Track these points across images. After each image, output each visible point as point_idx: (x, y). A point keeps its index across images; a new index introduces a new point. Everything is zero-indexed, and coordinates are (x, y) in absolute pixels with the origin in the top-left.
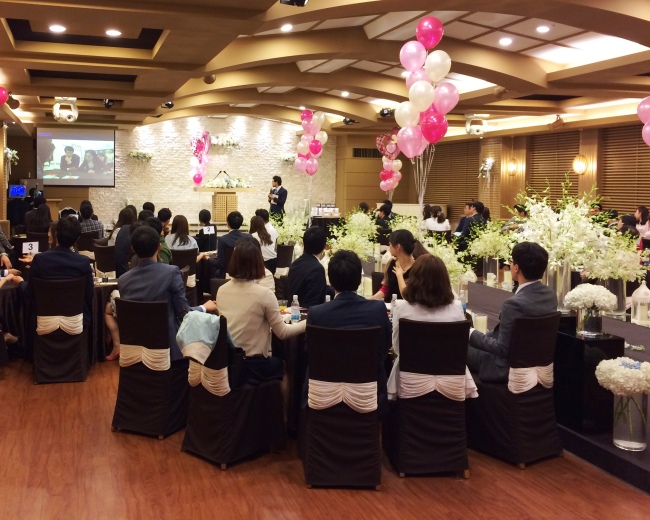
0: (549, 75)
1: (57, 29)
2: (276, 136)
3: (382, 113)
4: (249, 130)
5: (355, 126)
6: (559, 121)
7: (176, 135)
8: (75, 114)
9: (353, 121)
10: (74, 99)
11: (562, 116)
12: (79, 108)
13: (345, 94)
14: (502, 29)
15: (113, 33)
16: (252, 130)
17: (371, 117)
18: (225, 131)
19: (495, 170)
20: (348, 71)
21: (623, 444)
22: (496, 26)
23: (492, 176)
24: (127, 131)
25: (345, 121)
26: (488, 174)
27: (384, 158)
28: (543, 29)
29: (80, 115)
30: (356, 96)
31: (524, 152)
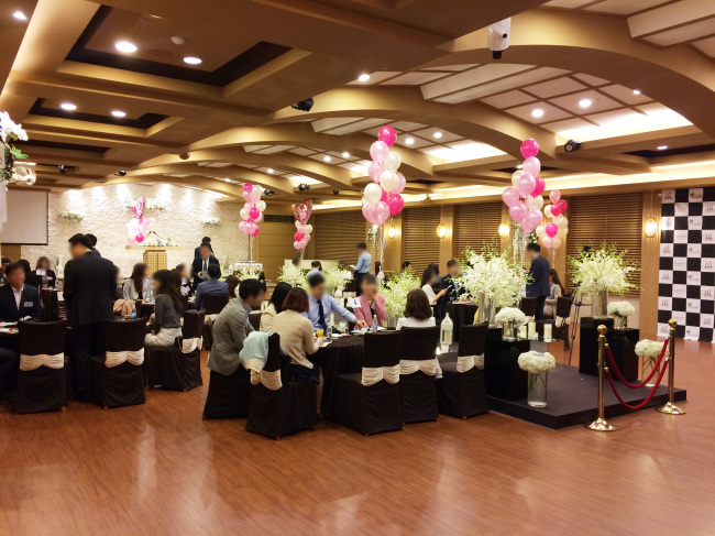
0: (435, 167)
1: (68, 107)
2: (197, 202)
3: (300, 187)
4: (173, 197)
5: (273, 197)
6: (428, 198)
7: (106, 198)
8: (33, 177)
9: (272, 193)
10: (34, 164)
11: (430, 195)
12: (37, 172)
13: (270, 171)
14: (410, 133)
15: (119, 114)
16: (176, 197)
17: (290, 191)
18: (152, 197)
19: (379, 233)
20: (286, 154)
21: (533, 404)
22: (407, 130)
23: (377, 240)
24: (57, 193)
25: (265, 192)
26: (374, 237)
27: (297, 222)
28: (438, 135)
29: (38, 179)
30: (278, 173)
31: (400, 220)
